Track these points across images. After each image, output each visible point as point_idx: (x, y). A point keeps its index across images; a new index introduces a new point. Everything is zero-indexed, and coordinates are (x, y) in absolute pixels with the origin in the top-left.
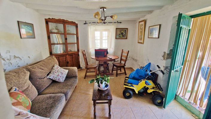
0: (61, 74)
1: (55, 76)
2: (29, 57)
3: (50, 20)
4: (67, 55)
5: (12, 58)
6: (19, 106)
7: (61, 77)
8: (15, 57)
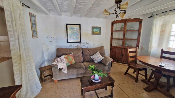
0: (97, 58)
1: (93, 58)
2: (94, 45)
3: (115, 22)
4: (123, 48)
5: (85, 43)
6: (66, 59)
7: (96, 59)
8: (87, 43)
